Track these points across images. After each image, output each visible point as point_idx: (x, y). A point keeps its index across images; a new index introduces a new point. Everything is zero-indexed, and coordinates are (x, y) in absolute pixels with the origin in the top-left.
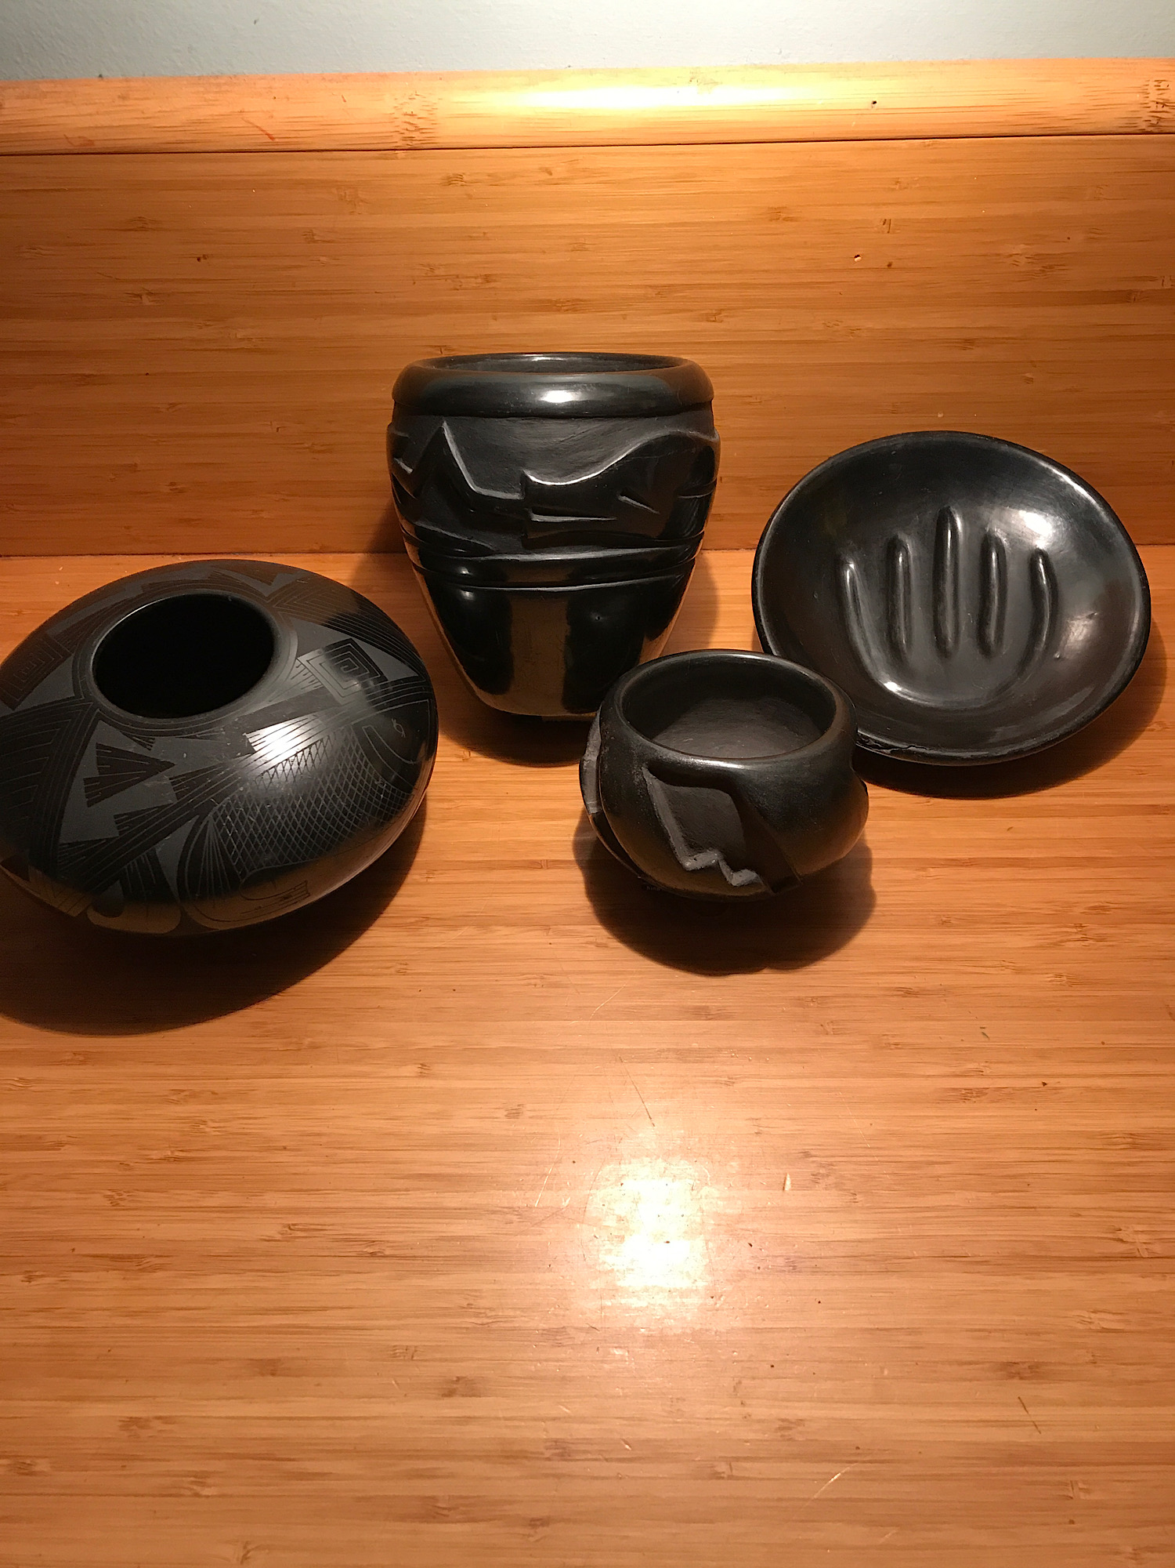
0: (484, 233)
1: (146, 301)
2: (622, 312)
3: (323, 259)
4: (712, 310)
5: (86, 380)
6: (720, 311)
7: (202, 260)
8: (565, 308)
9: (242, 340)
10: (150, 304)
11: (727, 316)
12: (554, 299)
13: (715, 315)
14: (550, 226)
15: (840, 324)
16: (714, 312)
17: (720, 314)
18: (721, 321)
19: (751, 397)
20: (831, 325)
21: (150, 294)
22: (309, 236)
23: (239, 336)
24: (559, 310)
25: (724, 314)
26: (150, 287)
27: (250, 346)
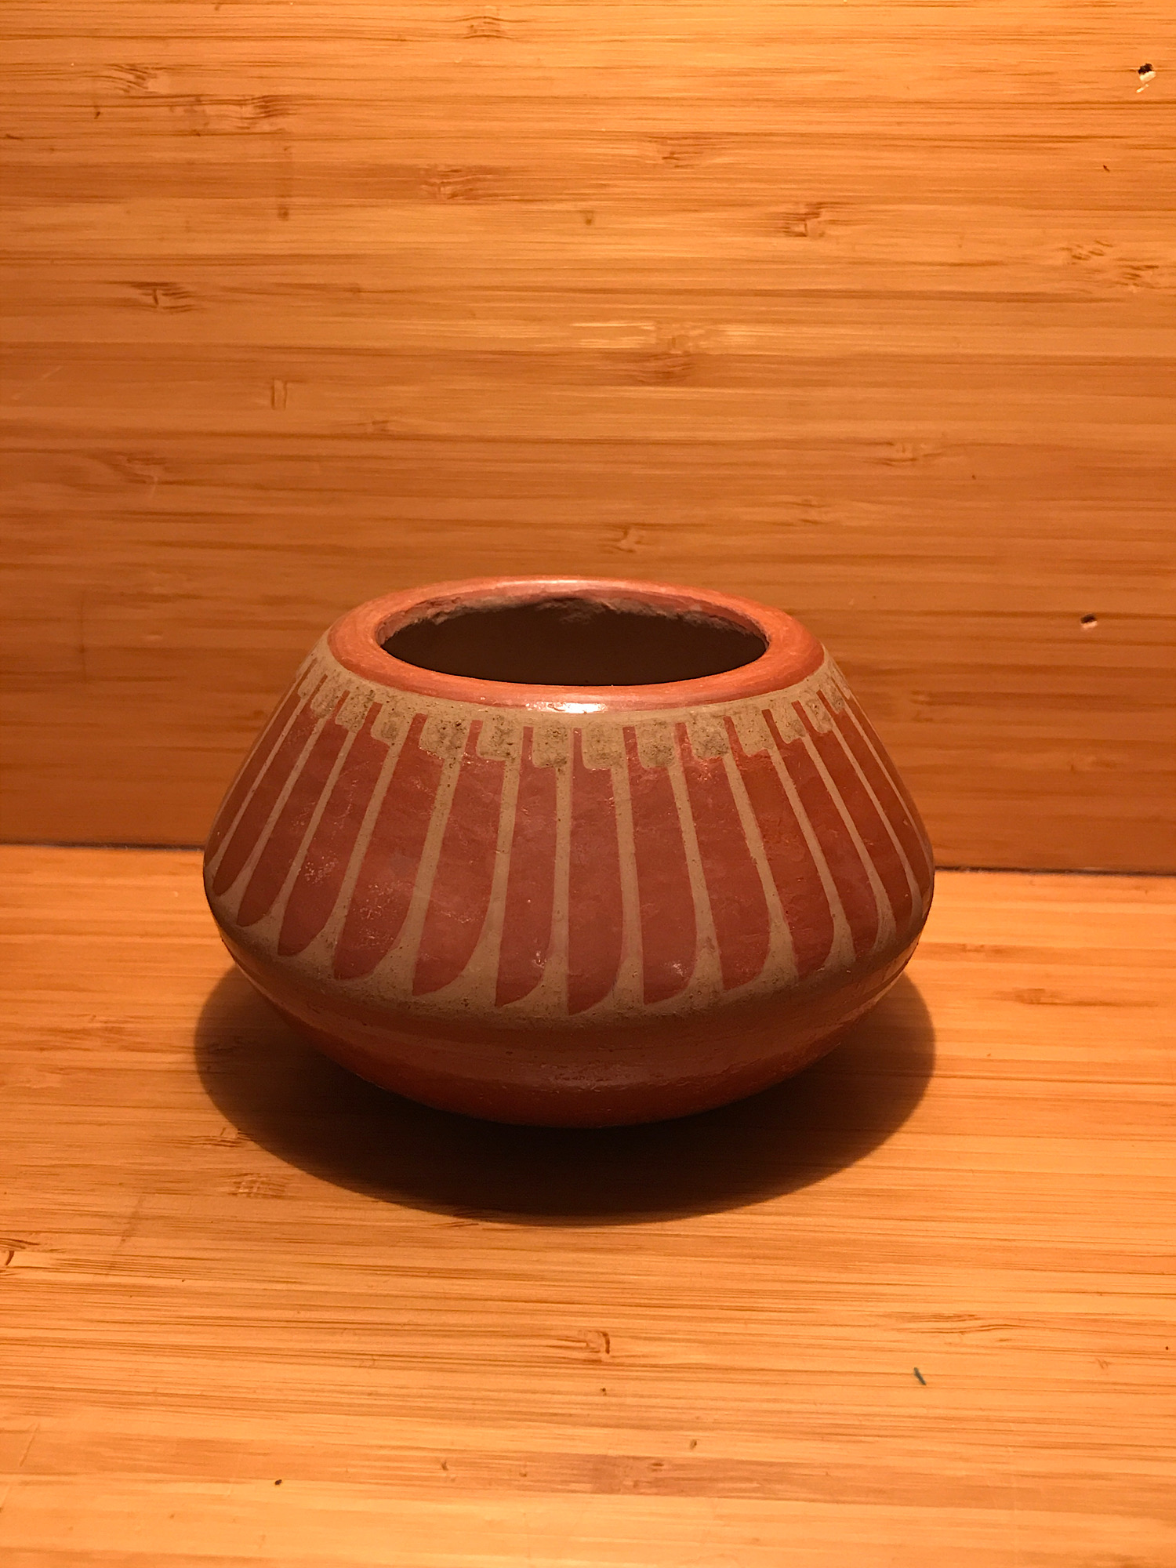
2: (582, 205)
4: (797, 203)
6: (815, 210)
8: (448, 190)
11: (833, 222)
12: (422, 163)
13: (803, 219)
15: (1105, 249)
16: (803, 210)
17: (817, 215)
18: (822, 235)
19: (890, 444)
20: (1084, 252)
24: (434, 198)
25: (826, 215)
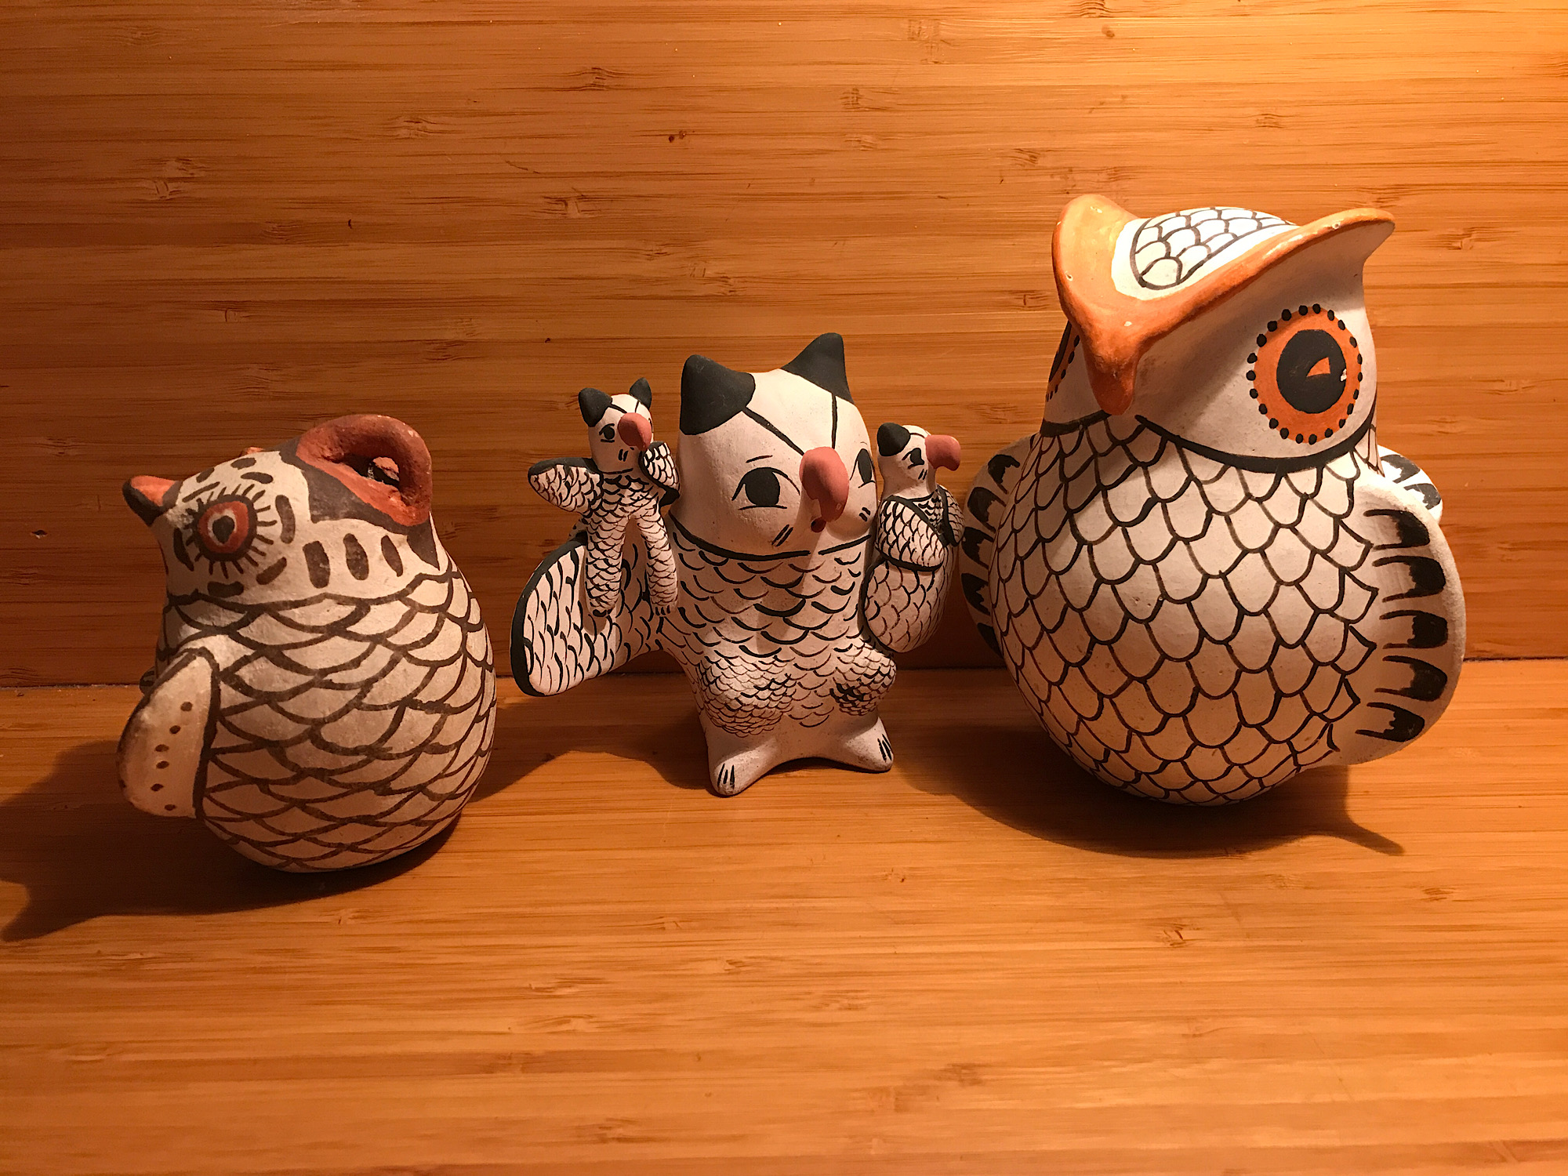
0: (1124, 97)
1: (574, 211)
3: (868, 139)
5: (447, 351)
7: (677, 140)
9: (712, 280)
10: (579, 215)
14: (1228, 84)
21: (582, 198)
22: (853, 99)
23: (708, 272)
26: (586, 186)
27: (725, 289)
